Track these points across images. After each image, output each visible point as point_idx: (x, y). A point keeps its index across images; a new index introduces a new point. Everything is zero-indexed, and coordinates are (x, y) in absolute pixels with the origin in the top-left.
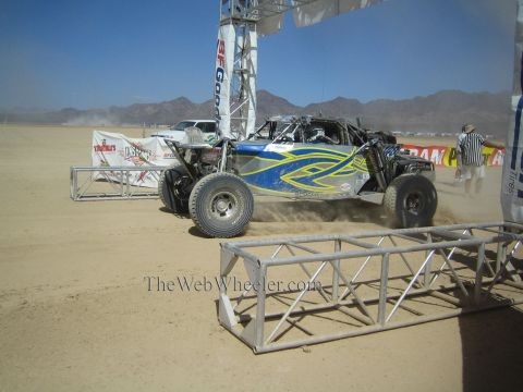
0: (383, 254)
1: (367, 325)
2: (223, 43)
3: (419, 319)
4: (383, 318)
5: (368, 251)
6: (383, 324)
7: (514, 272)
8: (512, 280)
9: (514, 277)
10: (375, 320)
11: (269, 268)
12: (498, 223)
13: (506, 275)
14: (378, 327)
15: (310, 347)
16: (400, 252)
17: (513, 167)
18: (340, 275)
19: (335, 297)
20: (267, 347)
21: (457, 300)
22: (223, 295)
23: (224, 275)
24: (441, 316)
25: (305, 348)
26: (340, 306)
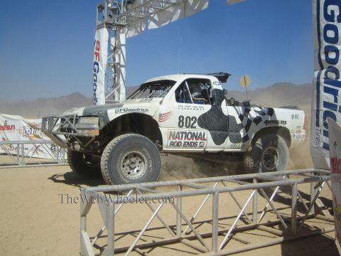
0: (213, 193)
1: (203, 252)
2: (98, 43)
3: (246, 247)
4: (216, 247)
5: (200, 191)
6: (216, 251)
7: (323, 208)
8: (323, 214)
9: (324, 211)
10: (210, 249)
12: (309, 170)
13: (318, 211)
14: (212, 254)
16: (230, 191)
17: (318, 125)
18: (182, 216)
19: (178, 232)
21: (281, 232)
22: (83, 232)
23: (84, 215)
24: (264, 244)
26: (182, 239)
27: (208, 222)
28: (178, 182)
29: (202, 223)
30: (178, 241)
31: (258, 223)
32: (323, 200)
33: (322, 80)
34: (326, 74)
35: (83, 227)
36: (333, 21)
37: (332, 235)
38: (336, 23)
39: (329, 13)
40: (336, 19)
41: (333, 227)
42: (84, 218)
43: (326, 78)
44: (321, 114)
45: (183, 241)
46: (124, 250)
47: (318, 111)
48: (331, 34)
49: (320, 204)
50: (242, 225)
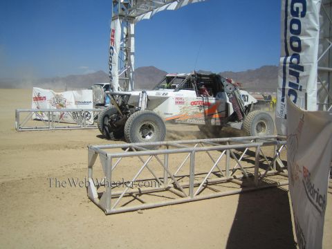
0: (191, 152)
1: (182, 197)
2: (114, 31)
3: (217, 194)
4: (193, 194)
5: (181, 150)
6: (192, 196)
7: (285, 168)
9: (284, 171)
10: (187, 194)
11: (113, 159)
12: (273, 136)
14: (189, 198)
15: (143, 211)
16: (207, 151)
17: (283, 100)
20: (113, 210)
22: (90, 179)
23: (90, 167)
25: (139, 211)
26: (170, 187)
27: (188, 176)
28: (165, 142)
29: (183, 177)
30: (167, 189)
31: (230, 177)
32: (284, 162)
33: (288, 65)
34: (291, 60)
35: (90, 175)
36: (298, 16)
37: (286, 188)
38: (299, 18)
39: (295, 10)
40: (300, 14)
41: (287, 182)
42: (90, 169)
43: (291, 63)
44: (287, 92)
45: (170, 189)
46: (117, 197)
47: (284, 89)
48: (295, 27)
49: (282, 165)
50: (216, 179)
